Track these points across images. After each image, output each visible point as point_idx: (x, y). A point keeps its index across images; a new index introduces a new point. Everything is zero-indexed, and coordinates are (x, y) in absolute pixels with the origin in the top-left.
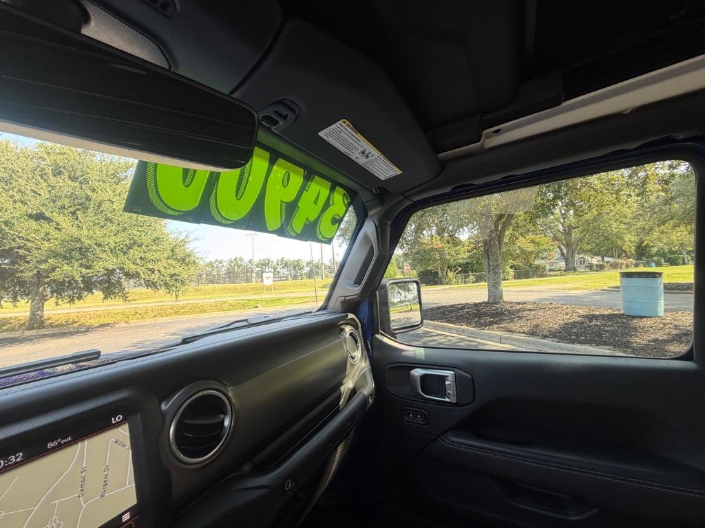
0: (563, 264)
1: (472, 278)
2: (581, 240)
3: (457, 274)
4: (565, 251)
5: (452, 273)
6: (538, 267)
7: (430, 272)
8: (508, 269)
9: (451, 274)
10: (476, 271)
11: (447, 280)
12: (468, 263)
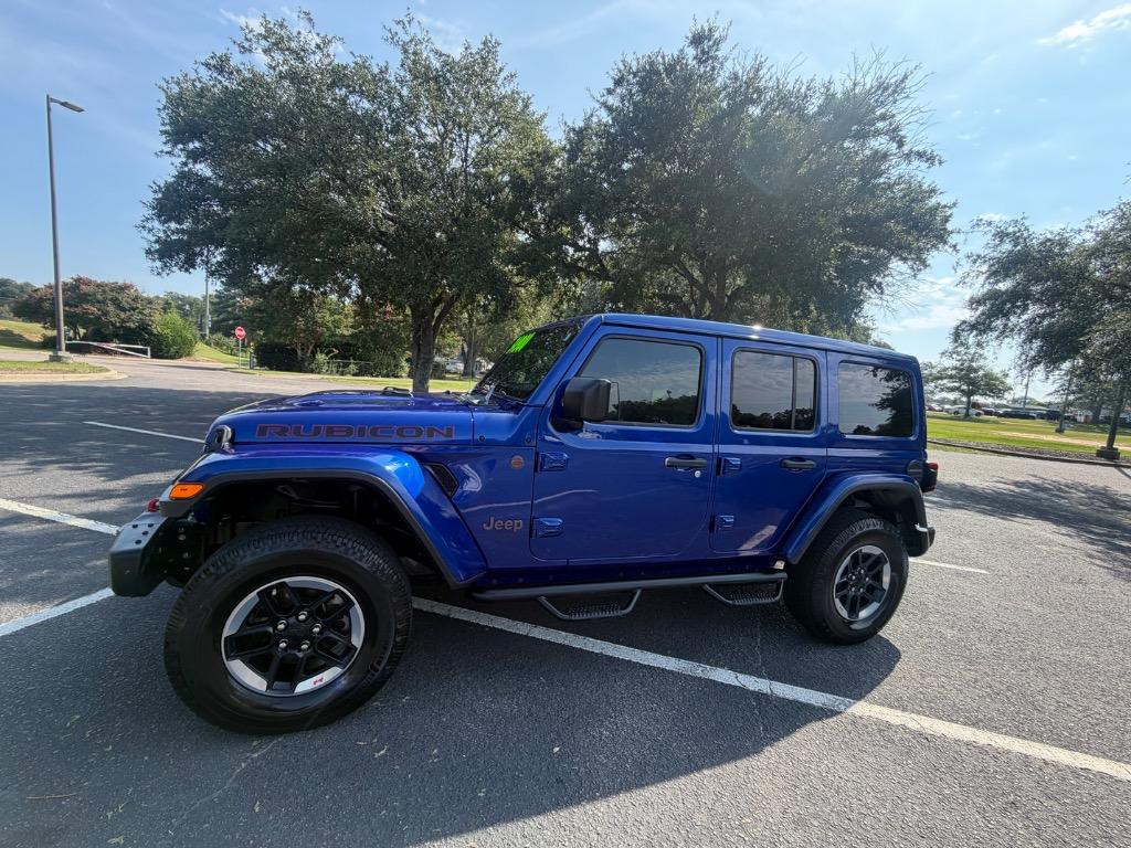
0: (461, 366)
1: (353, 367)
2: (485, 340)
3: (332, 358)
4: (466, 350)
5: (323, 356)
6: (437, 366)
7: (282, 348)
8: (404, 364)
9: (321, 357)
10: (360, 358)
11: (313, 366)
12: (348, 344)
